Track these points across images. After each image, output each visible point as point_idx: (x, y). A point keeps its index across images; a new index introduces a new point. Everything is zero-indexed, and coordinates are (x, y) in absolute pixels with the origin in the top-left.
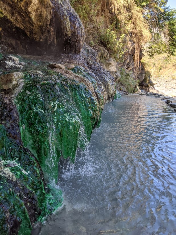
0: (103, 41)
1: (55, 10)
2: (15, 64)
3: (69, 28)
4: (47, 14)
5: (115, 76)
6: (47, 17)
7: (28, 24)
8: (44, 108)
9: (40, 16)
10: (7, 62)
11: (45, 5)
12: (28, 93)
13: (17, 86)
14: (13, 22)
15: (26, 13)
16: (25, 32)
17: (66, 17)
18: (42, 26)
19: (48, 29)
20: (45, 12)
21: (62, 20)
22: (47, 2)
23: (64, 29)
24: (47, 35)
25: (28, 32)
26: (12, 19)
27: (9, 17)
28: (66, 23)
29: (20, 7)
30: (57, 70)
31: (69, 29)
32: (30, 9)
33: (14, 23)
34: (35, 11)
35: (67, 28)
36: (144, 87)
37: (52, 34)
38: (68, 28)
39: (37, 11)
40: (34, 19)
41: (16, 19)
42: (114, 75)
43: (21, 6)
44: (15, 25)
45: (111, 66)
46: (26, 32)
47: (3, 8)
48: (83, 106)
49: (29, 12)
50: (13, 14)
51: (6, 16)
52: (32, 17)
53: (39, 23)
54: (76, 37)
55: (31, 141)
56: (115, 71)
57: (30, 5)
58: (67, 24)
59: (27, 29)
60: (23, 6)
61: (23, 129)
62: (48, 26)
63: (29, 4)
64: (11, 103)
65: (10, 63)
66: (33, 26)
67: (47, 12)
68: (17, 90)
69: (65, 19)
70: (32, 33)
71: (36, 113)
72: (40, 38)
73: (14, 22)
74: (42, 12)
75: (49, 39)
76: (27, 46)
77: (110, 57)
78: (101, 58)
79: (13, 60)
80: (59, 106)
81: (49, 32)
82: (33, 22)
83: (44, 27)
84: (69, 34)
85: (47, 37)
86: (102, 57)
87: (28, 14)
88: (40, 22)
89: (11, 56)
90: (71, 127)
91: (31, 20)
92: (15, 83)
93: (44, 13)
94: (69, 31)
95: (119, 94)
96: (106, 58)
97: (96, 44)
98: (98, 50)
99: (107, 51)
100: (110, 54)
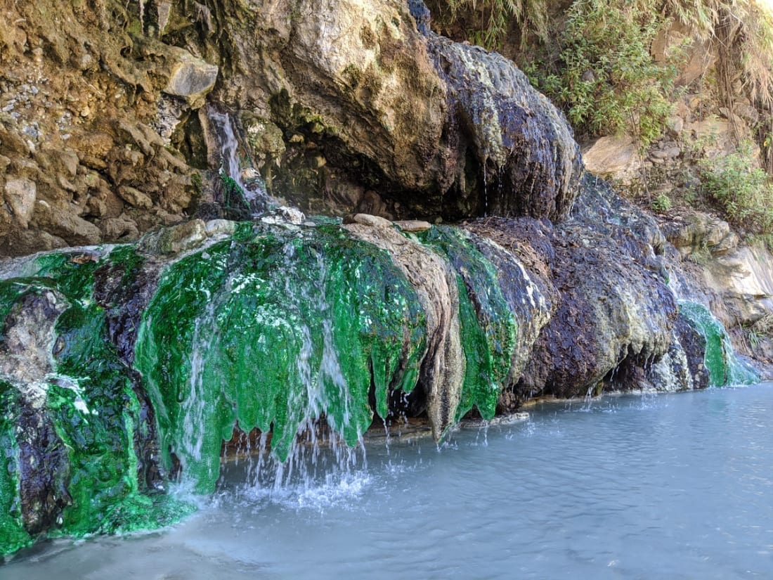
0: (716, 195)
1: (456, 101)
3: (498, 142)
4: (428, 112)
5: (754, 312)
6: (429, 119)
7: (381, 143)
8: (216, 288)
9: (407, 119)
11: (422, 91)
12: (204, 257)
14: (348, 142)
15: (371, 115)
16: (379, 166)
17: (488, 114)
18: (417, 145)
19: (435, 151)
20: (423, 107)
21: (476, 122)
22: (426, 81)
23: (483, 148)
24: (436, 169)
25: (385, 165)
26: (343, 135)
27: (337, 130)
28: (488, 130)
29: (356, 102)
30: (350, 227)
31: (499, 146)
32: (377, 104)
33: (352, 145)
34: (392, 107)
35: (491, 145)
37: (448, 163)
38: (494, 143)
39: (398, 107)
40: (393, 129)
41: (354, 134)
42: (751, 306)
43: (358, 99)
44: (353, 149)
45: (737, 274)
46: (380, 164)
47: (323, 111)
48: (343, 301)
49: (376, 112)
51: (330, 128)
52: (388, 124)
53: (406, 137)
54: (527, 167)
56: (754, 293)
57: (377, 92)
58: (490, 132)
59: (381, 156)
60: (361, 98)
61: (145, 329)
62: (437, 144)
63: (374, 91)
66: (393, 147)
67: (428, 106)
69: (485, 120)
70: (394, 166)
72: (418, 179)
73: (351, 140)
74: (412, 107)
75: (442, 178)
76: (397, 206)
77: (740, 245)
78: (697, 247)
80: (253, 287)
81: (440, 159)
82: (391, 136)
83: (424, 146)
84: (501, 159)
85: (436, 173)
86: (702, 246)
88: (410, 133)
89: (286, 210)
93: (418, 110)
94: (498, 150)
95: (749, 369)
96: (717, 246)
97: (684, 205)
98: (683, 222)
99: (725, 226)
100: (743, 238)
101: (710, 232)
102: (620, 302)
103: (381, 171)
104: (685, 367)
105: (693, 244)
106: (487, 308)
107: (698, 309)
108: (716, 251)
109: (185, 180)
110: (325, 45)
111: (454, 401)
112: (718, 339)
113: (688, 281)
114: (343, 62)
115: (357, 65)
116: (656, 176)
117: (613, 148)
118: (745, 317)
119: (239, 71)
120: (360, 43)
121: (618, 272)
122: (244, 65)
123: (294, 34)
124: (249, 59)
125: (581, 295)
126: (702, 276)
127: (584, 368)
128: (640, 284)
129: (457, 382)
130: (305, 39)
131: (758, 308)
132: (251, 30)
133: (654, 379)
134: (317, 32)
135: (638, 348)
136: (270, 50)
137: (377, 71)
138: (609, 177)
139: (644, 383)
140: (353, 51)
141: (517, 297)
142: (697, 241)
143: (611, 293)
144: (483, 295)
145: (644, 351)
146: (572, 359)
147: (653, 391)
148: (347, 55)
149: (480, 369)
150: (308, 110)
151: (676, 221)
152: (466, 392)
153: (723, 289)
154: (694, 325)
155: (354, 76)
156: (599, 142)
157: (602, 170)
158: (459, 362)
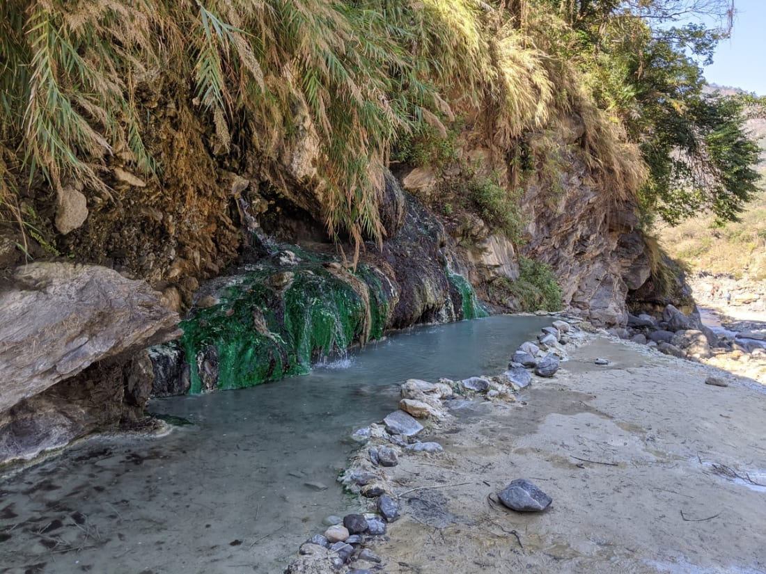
2: (290, 260)
5: (492, 275)
7: (314, 205)
8: (306, 303)
10: (282, 258)
12: (295, 290)
13: (287, 284)
14: (295, 202)
16: (310, 214)
25: (313, 214)
26: (294, 200)
27: (291, 198)
30: (329, 270)
32: (316, 191)
34: (322, 192)
36: (658, 307)
39: (325, 191)
40: (321, 200)
42: (491, 272)
43: (307, 188)
44: (297, 205)
45: (485, 253)
48: (342, 305)
49: (315, 193)
50: (295, 193)
51: (287, 197)
52: (319, 199)
55: (291, 326)
56: (493, 264)
57: (317, 186)
59: (312, 210)
60: (309, 188)
61: (286, 316)
63: (315, 186)
64: (280, 297)
65: (284, 260)
66: (320, 207)
68: (287, 287)
70: (319, 215)
71: (298, 306)
73: (297, 202)
77: (489, 234)
78: (465, 237)
79: (289, 256)
80: (317, 302)
86: (467, 236)
87: (314, 195)
89: (287, 252)
90: (324, 320)
91: (318, 201)
92: (285, 281)
95: (485, 310)
96: (476, 236)
97: (460, 208)
98: (458, 222)
99: (481, 223)
100: (491, 229)
101: (472, 228)
102: (424, 287)
103: (311, 216)
104: (453, 311)
105: (463, 235)
106: (379, 300)
107: (461, 279)
108: (475, 239)
109: (238, 237)
110: (295, 166)
111: (368, 334)
112: (469, 296)
113: (458, 261)
114: (303, 174)
115: (309, 175)
116: (444, 188)
117: (421, 174)
118: (487, 279)
119: (247, 171)
120: (311, 165)
121: (423, 271)
122: (250, 170)
123: (279, 159)
124: (254, 167)
125: (407, 283)
126: (466, 255)
127: (409, 317)
128: (432, 277)
129: (369, 328)
130: (286, 162)
131: (494, 273)
132: (258, 157)
133: (438, 317)
134: (292, 160)
135: (431, 306)
136: (265, 165)
137: (318, 177)
138: (418, 191)
139: (433, 319)
140: (307, 169)
141: (388, 294)
142: (465, 234)
143: (421, 283)
144: (377, 294)
145: (433, 307)
146: (404, 313)
147: (437, 323)
148: (305, 170)
149: (377, 323)
150: (277, 188)
151: (455, 221)
152: (371, 331)
153: (478, 261)
154: (458, 289)
155: (306, 179)
156: (414, 171)
157: (414, 187)
158: (370, 320)
